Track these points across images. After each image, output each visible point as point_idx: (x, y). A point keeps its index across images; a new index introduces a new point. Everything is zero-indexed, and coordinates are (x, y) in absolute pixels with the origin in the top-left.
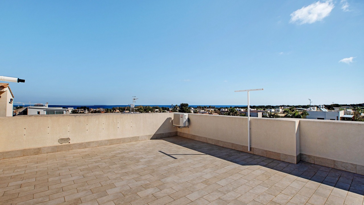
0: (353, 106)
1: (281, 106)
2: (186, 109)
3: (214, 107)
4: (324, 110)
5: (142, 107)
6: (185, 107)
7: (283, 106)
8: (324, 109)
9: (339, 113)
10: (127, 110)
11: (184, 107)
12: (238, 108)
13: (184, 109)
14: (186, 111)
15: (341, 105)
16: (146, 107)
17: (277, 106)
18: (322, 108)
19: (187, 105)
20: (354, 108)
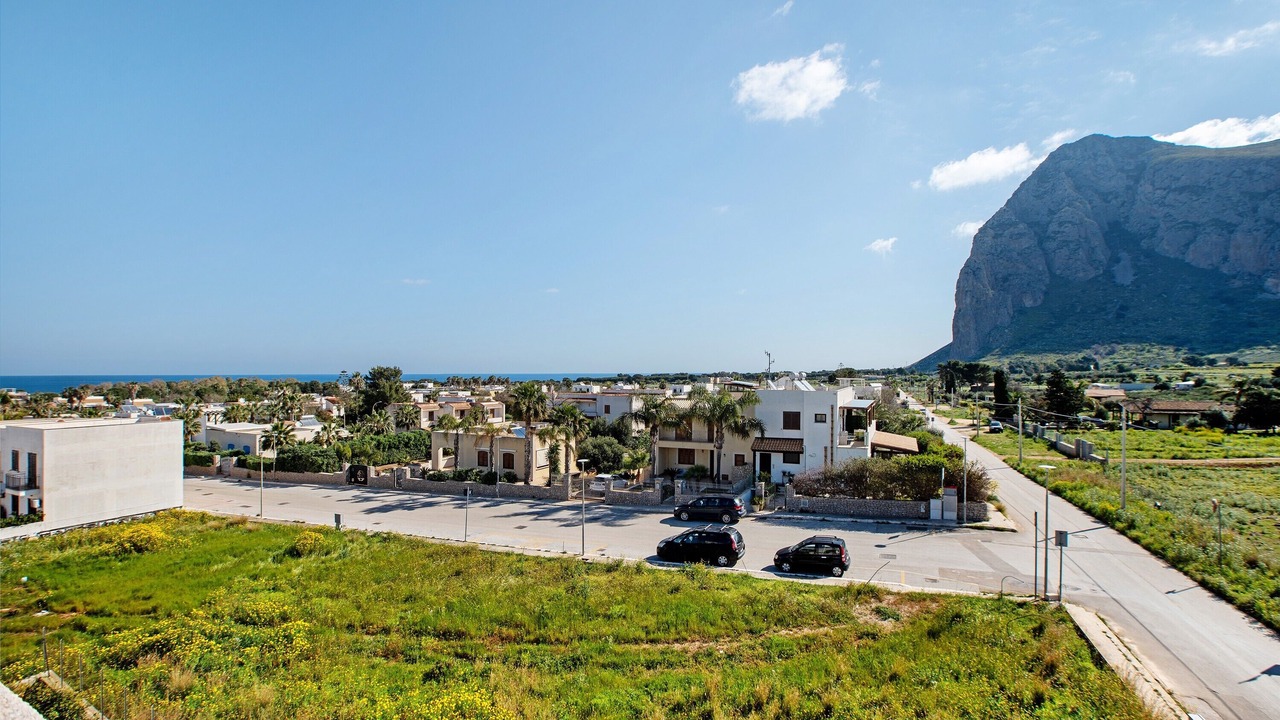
0: (887, 373)
1: (716, 375)
2: (391, 389)
3: (507, 381)
4: (805, 386)
5: (225, 383)
6: (388, 379)
7: (722, 375)
8: (805, 382)
9: (836, 394)
10: (140, 395)
11: (382, 382)
12: (582, 384)
13: (383, 387)
14: (391, 396)
15: (859, 372)
16: (240, 380)
17: (704, 375)
18: (800, 380)
19: (397, 373)
20: (887, 379)
